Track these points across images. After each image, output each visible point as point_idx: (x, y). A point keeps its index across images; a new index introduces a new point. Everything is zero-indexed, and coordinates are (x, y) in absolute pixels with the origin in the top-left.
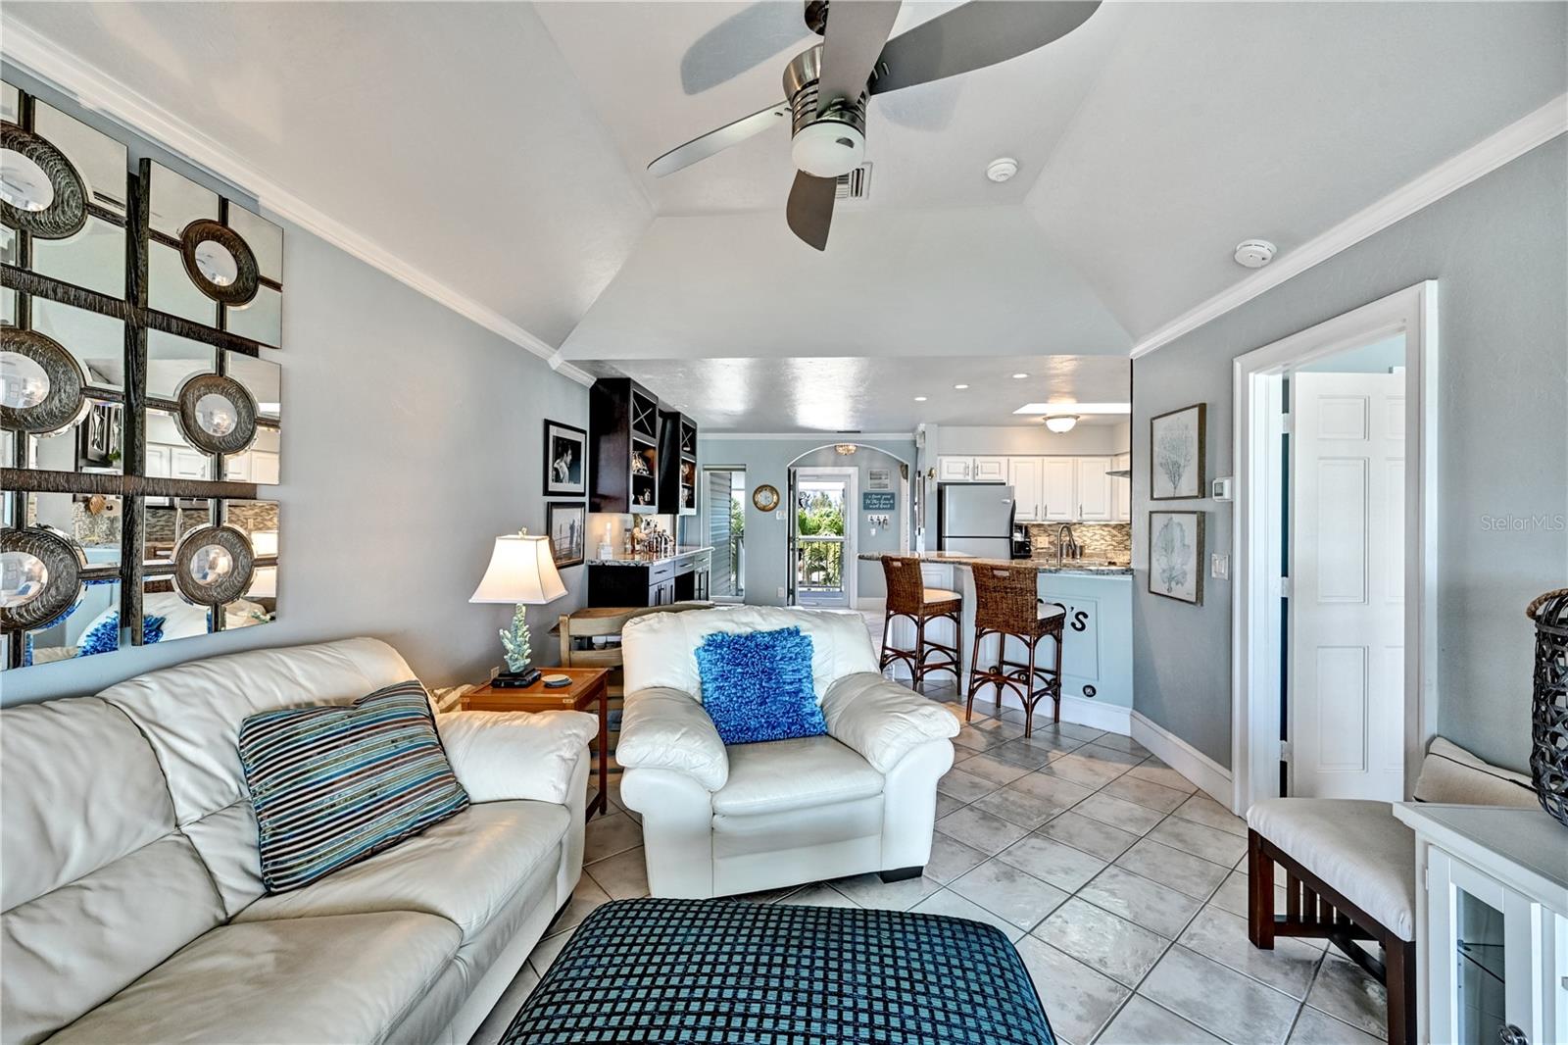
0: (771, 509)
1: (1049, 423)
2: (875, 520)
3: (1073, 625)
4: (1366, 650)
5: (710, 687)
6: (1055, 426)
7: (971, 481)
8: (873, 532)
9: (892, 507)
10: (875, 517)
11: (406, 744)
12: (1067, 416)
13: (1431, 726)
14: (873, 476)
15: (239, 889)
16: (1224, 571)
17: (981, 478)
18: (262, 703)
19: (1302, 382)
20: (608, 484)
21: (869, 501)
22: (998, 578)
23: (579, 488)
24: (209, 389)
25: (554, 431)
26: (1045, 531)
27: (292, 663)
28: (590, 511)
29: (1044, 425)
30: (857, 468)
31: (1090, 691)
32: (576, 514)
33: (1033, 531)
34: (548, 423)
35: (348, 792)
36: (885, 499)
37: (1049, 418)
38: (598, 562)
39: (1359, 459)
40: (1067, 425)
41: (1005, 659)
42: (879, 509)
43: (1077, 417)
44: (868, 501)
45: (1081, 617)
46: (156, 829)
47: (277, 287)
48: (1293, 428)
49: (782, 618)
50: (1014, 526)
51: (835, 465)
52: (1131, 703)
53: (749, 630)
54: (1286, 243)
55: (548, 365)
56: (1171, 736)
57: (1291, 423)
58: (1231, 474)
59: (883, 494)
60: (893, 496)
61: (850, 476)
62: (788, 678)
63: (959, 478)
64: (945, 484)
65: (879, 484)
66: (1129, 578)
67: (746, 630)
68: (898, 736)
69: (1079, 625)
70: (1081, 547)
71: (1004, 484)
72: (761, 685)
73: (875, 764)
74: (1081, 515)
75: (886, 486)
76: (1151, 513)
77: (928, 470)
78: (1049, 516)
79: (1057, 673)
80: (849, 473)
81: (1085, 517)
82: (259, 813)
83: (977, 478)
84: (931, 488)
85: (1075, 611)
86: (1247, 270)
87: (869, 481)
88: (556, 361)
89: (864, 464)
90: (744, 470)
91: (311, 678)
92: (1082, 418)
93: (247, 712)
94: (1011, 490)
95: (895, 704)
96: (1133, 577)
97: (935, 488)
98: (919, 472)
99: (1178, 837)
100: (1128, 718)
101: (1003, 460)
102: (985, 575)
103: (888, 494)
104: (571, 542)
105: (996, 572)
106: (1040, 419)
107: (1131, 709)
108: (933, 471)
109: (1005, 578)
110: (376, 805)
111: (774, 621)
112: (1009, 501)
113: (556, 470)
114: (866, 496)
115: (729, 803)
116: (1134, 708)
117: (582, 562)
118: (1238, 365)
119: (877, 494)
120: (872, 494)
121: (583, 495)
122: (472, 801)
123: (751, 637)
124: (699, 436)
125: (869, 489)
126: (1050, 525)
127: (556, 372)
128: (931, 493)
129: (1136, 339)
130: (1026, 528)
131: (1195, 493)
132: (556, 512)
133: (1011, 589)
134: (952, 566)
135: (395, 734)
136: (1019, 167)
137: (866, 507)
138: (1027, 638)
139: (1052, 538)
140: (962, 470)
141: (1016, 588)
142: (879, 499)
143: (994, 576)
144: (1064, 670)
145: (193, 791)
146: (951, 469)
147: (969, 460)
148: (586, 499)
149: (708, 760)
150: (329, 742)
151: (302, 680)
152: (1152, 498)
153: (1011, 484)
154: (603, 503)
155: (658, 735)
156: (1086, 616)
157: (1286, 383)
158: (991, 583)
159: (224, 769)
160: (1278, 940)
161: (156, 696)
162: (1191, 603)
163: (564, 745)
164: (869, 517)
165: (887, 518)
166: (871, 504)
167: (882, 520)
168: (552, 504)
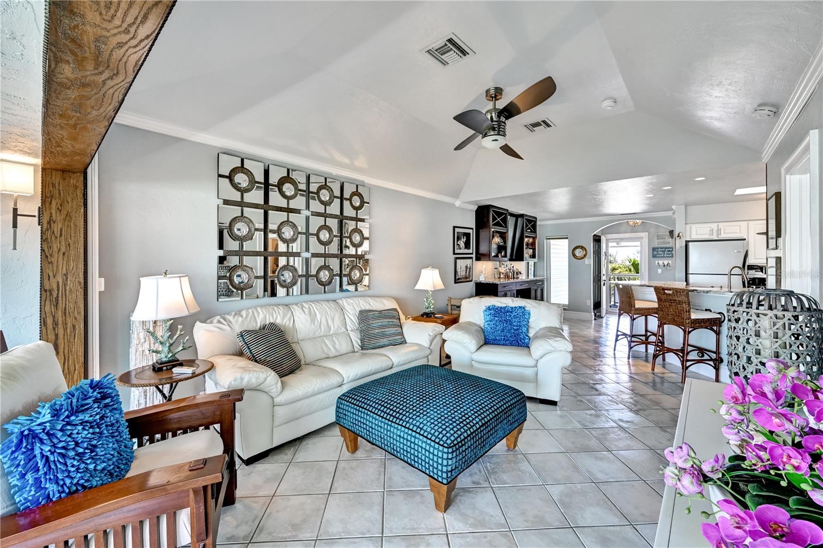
0: (582, 258)
2: (661, 264)
5: (486, 324)
7: (715, 239)
8: (660, 271)
9: (672, 256)
10: (661, 262)
11: (391, 323)
14: (658, 237)
15: (357, 347)
17: (723, 236)
18: (363, 308)
20: (483, 249)
21: (655, 252)
22: (667, 294)
23: (470, 251)
24: (355, 232)
25: (457, 230)
27: (371, 301)
28: (476, 260)
30: (648, 233)
32: (469, 262)
34: (454, 227)
35: (377, 331)
36: (668, 251)
38: (478, 281)
42: (664, 257)
46: (343, 329)
47: (368, 203)
50: (747, 267)
51: (632, 232)
53: (505, 305)
55: (455, 205)
59: (667, 248)
61: (642, 238)
64: (690, 242)
65: (664, 242)
67: (503, 305)
68: (542, 346)
71: (745, 239)
73: (533, 356)
75: (669, 243)
77: (677, 234)
80: (642, 236)
82: (361, 332)
83: (720, 236)
84: (680, 245)
87: (657, 240)
88: (458, 203)
89: (653, 230)
90: (567, 238)
91: (374, 305)
93: (360, 309)
97: (683, 244)
103: (670, 248)
104: (466, 273)
105: (666, 291)
108: (681, 234)
109: (670, 295)
110: (384, 335)
111: (516, 303)
112: (743, 250)
113: (458, 244)
114: (654, 249)
115: (475, 357)
117: (472, 281)
118: (782, 171)
119: (662, 248)
120: (658, 248)
121: (472, 254)
122: (406, 341)
123: (505, 308)
124: (538, 223)
125: (656, 245)
127: (459, 207)
128: (681, 247)
132: (458, 260)
133: (674, 300)
135: (389, 320)
137: (654, 256)
140: (708, 232)
141: (676, 300)
142: (664, 251)
145: (351, 325)
147: (713, 226)
148: (474, 256)
149: (469, 342)
150: (375, 318)
151: (372, 304)
154: (482, 257)
158: (664, 297)
159: (355, 320)
161: (345, 303)
164: (657, 262)
165: (670, 262)
166: (657, 254)
167: (666, 264)
168: (457, 258)
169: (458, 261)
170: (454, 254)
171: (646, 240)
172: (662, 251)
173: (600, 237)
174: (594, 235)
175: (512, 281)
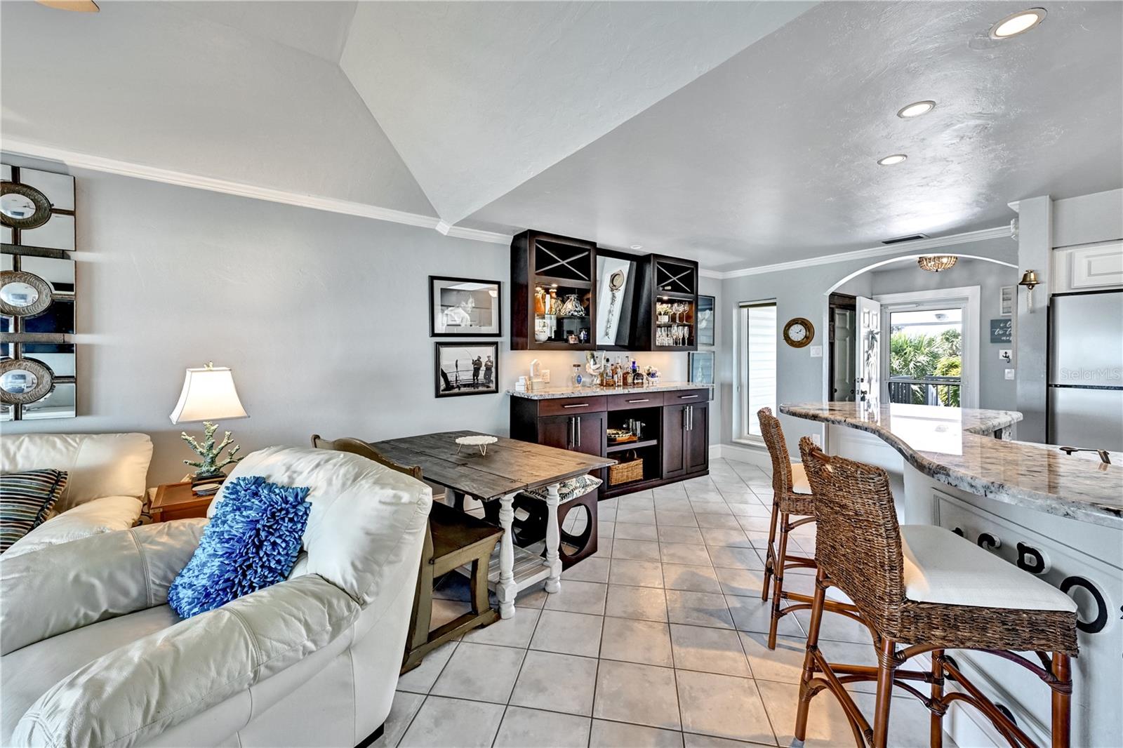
0: (803, 344)
14: (1005, 296)
21: (999, 331)
23: (491, 330)
24: (13, 280)
28: (513, 349)
30: (978, 287)
32: (485, 353)
34: (432, 279)
47: (70, 213)
55: (437, 232)
61: (967, 299)
80: (965, 295)
87: (1002, 304)
89: (992, 280)
90: (775, 304)
97: (1042, 303)
104: (475, 375)
114: (990, 324)
117: (496, 391)
121: (498, 336)
125: (1001, 314)
137: (995, 339)
148: (503, 340)
154: (533, 343)
164: (1002, 353)
168: (439, 344)
169: (444, 350)
170: (434, 335)
171: (975, 305)
173: (854, 298)
174: (833, 295)
175: (620, 391)
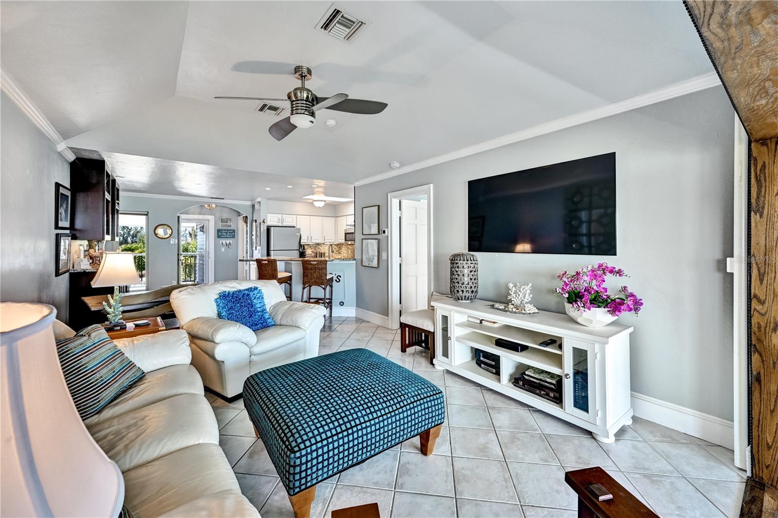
0: (167, 238)
1: (315, 203)
2: (224, 243)
3: (336, 280)
4: (416, 277)
6: (317, 204)
7: (281, 225)
8: (223, 250)
9: (234, 237)
10: (224, 242)
12: (322, 201)
13: (432, 290)
14: (222, 221)
16: (386, 256)
17: (285, 224)
19: (404, 202)
26: (310, 247)
28: (71, 239)
29: (313, 203)
30: (214, 216)
31: (342, 304)
33: (306, 247)
34: (57, 185)
36: (230, 233)
37: (315, 201)
39: (414, 224)
40: (322, 204)
41: (311, 297)
42: (226, 237)
43: (325, 201)
44: (220, 234)
45: (339, 277)
48: (402, 215)
49: (247, 284)
50: (300, 245)
51: (200, 214)
52: (355, 305)
54: (402, 165)
55: (57, 148)
56: (370, 312)
57: (401, 214)
58: (388, 228)
59: (229, 230)
60: (234, 231)
61: (209, 220)
62: (258, 306)
63: (276, 224)
64: (271, 226)
65: (226, 225)
66: (354, 262)
68: (310, 316)
69: (338, 280)
70: (324, 253)
71: (295, 227)
72: (248, 309)
73: (303, 328)
74: (324, 240)
75: (230, 226)
76: (363, 239)
77: (262, 220)
78: (313, 241)
79: (331, 299)
80: (208, 219)
81: (326, 241)
83: (283, 224)
84: (264, 228)
85: (337, 275)
86: (392, 169)
87: (221, 223)
89: (218, 214)
90: (147, 215)
92: (327, 202)
94: (299, 230)
95: (305, 307)
96: (356, 261)
97: (266, 228)
98: (256, 220)
99: (378, 337)
100: (354, 310)
101: (294, 217)
102: (307, 264)
103: (231, 230)
106: (311, 201)
107: (355, 307)
108: (265, 221)
109: (315, 265)
111: (244, 285)
112: (298, 234)
113: (60, 213)
114: (219, 231)
115: (257, 349)
116: (357, 307)
118: (389, 196)
119: (225, 230)
120: (222, 230)
122: (146, 372)
125: (220, 228)
126: (312, 245)
127: (59, 153)
128: (264, 230)
129: (357, 180)
130: (304, 246)
131: (377, 233)
133: (318, 268)
134: (284, 262)
136: (337, 123)
137: (219, 237)
138: (323, 286)
139: (313, 250)
140: (277, 221)
142: (227, 233)
143: (311, 264)
144: (333, 298)
146: (272, 220)
147: (280, 216)
152: (363, 234)
153: (298, 227)
155: (231, 328)
156: (340, 277)
157: (400, 202)
158: (309, 267)
160: (407, 349)
162: (376, 268)
163: (185, 340)
164: (221, 242)
165: (231, 242)
166: (222, 235)
167: (228, 243)
170: (56, 227)
171: (213, 222)
172: (225, 233)
